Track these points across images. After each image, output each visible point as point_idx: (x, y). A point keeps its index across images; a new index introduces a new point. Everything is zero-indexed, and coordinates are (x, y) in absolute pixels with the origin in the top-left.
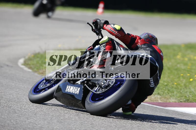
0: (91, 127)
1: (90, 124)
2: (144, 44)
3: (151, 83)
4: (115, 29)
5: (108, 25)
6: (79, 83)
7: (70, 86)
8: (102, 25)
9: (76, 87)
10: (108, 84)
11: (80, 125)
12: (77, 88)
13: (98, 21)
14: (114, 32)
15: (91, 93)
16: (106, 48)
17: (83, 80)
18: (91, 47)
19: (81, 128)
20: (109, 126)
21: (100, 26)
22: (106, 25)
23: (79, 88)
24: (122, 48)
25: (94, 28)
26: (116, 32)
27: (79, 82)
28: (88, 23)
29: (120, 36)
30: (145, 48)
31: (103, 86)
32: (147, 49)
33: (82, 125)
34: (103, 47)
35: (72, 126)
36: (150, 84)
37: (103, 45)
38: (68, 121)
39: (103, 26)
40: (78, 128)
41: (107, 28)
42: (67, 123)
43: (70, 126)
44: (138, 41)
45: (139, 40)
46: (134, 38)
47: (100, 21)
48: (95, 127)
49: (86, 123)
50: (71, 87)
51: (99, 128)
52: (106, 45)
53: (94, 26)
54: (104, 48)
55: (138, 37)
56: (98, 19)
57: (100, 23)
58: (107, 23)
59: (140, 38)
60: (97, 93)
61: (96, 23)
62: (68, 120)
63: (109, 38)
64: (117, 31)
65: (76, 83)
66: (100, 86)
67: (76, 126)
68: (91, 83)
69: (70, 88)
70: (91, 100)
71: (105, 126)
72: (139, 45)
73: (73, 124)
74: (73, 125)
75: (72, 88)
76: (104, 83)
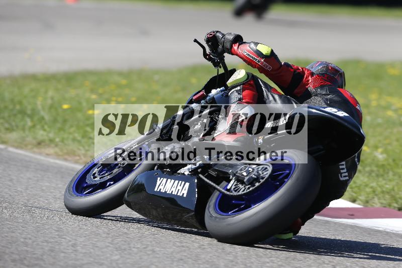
0: (57, 237)
1: (55, 230)
2: (322, 87)
3: (342, 171)
4: (259, 54)
5: (241, 44)
6: (186, 173)
7: (165, 180)
8: (228, 45)
9: (180, 182)
10: (256, 174)
11: (33, 232)
12: (183, 182)
13: (218, 36)
14: (257, 59)
15: (216, 194)
16: (244, 97)
17: (194, 167)
18: (201, 93)
19: (36, 237)
20: (93, 233)
21: (223, 46)
22: (238, 44)
23: (187, 184)
24: (277, 97)
25: (208, 51)
26: (262, 60)
27: (185, 171)
28: (195, 41)
29: (270, 68)
30: (324, 95)
31: (246, 179)
32: (329, 97)
33: (38, 232)
34: (236, 94)
35: (18, 235)
36: (339, 175)
37: (236, 89)
38: (10, 223)
39: (232, 47)
40: (30, 239)
41: (240, 51)
42: (8, 228)
43: (13, 234)
44: (309, 81)
45: (310, 78)
46: (299, 73)
47: (224, 35)
48: (64, 237)
49: (47, 227)
50: (167, 181)
51: (74, 237)
52: (243, 90)
53: (209, 46)
54: (240, 96)
55: (308, 70)
56: (217, 32)
57: (223, 39)
58: (238, 39)
59: (312, 74)
60: (232, 194)
61: (213, 40)
62: (9, 221)
63: (248, 74)
64: (263, 58)
65: (179, 172)
66: (240, 180)
67: (25, 233)
68: (214, 174)
69: (166, 183)
70: (218, 210)
71: (86, 234)
72: (311, 88)
73: (19, 231)
74: (19, 233)
75: (170, 182)
76: (249, 173)
